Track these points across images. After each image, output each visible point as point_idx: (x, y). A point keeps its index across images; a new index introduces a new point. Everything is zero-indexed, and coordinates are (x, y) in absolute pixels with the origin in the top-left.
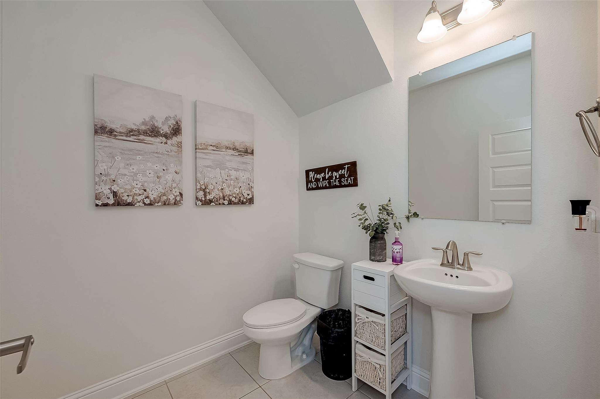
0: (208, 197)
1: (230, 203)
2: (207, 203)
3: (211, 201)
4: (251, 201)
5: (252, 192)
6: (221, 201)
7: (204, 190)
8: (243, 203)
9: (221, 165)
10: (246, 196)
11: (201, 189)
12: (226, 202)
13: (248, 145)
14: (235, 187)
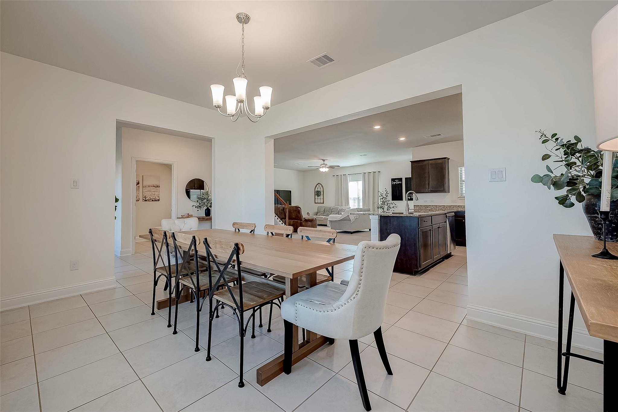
0: (146, 199)
1: (152, 200)
2: (146, 201)
3: (147, 200)
4: (159, 200)
5: (159, 198)
6: (150, 200)
7: (145, 197)
8: (156, 201)
9: (150, 191)
10: (157, 199)
11: (144, 197)
12: (151, 200)
13: (158, 185)
14: (154, 196)
